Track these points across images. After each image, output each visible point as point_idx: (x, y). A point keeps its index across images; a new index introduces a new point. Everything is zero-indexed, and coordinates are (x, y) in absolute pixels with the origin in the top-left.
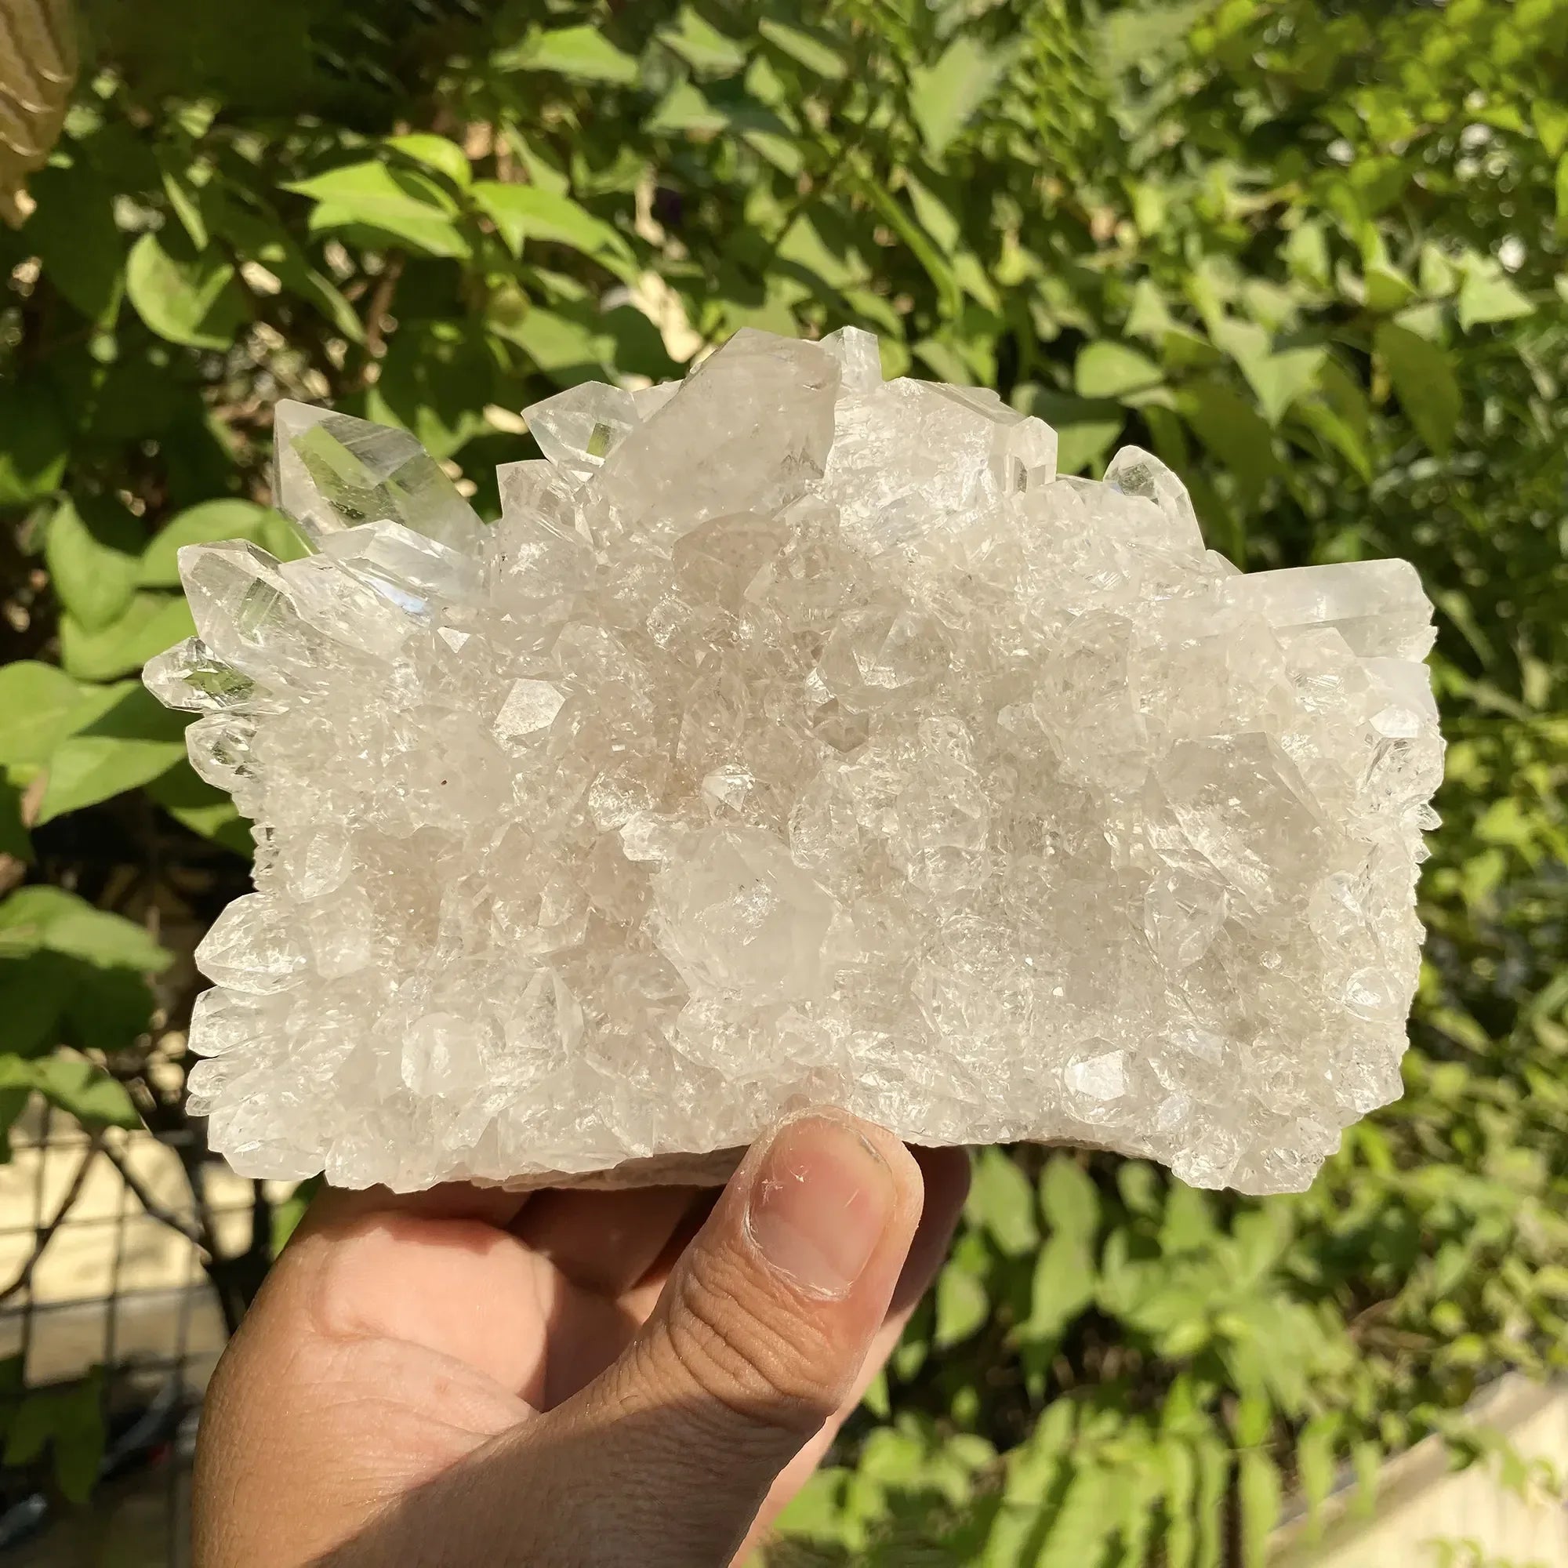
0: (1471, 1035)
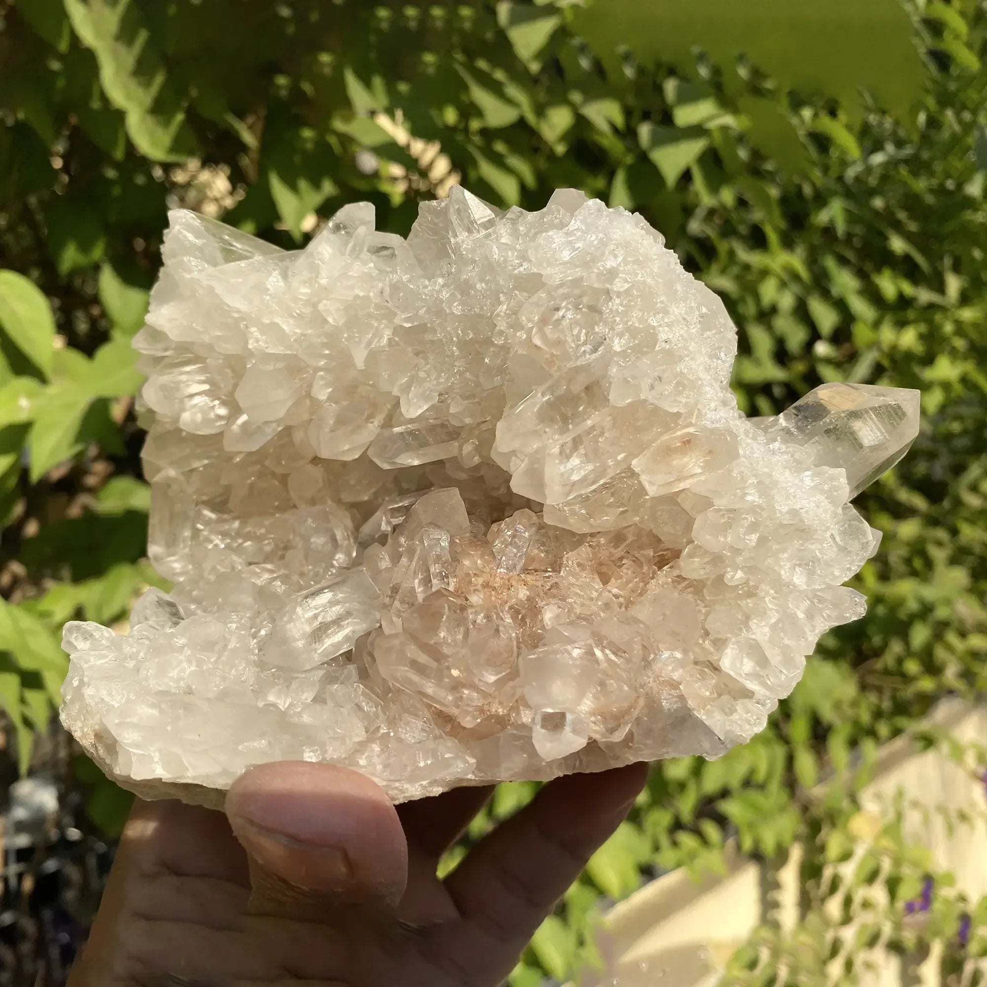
0: (919, 502)
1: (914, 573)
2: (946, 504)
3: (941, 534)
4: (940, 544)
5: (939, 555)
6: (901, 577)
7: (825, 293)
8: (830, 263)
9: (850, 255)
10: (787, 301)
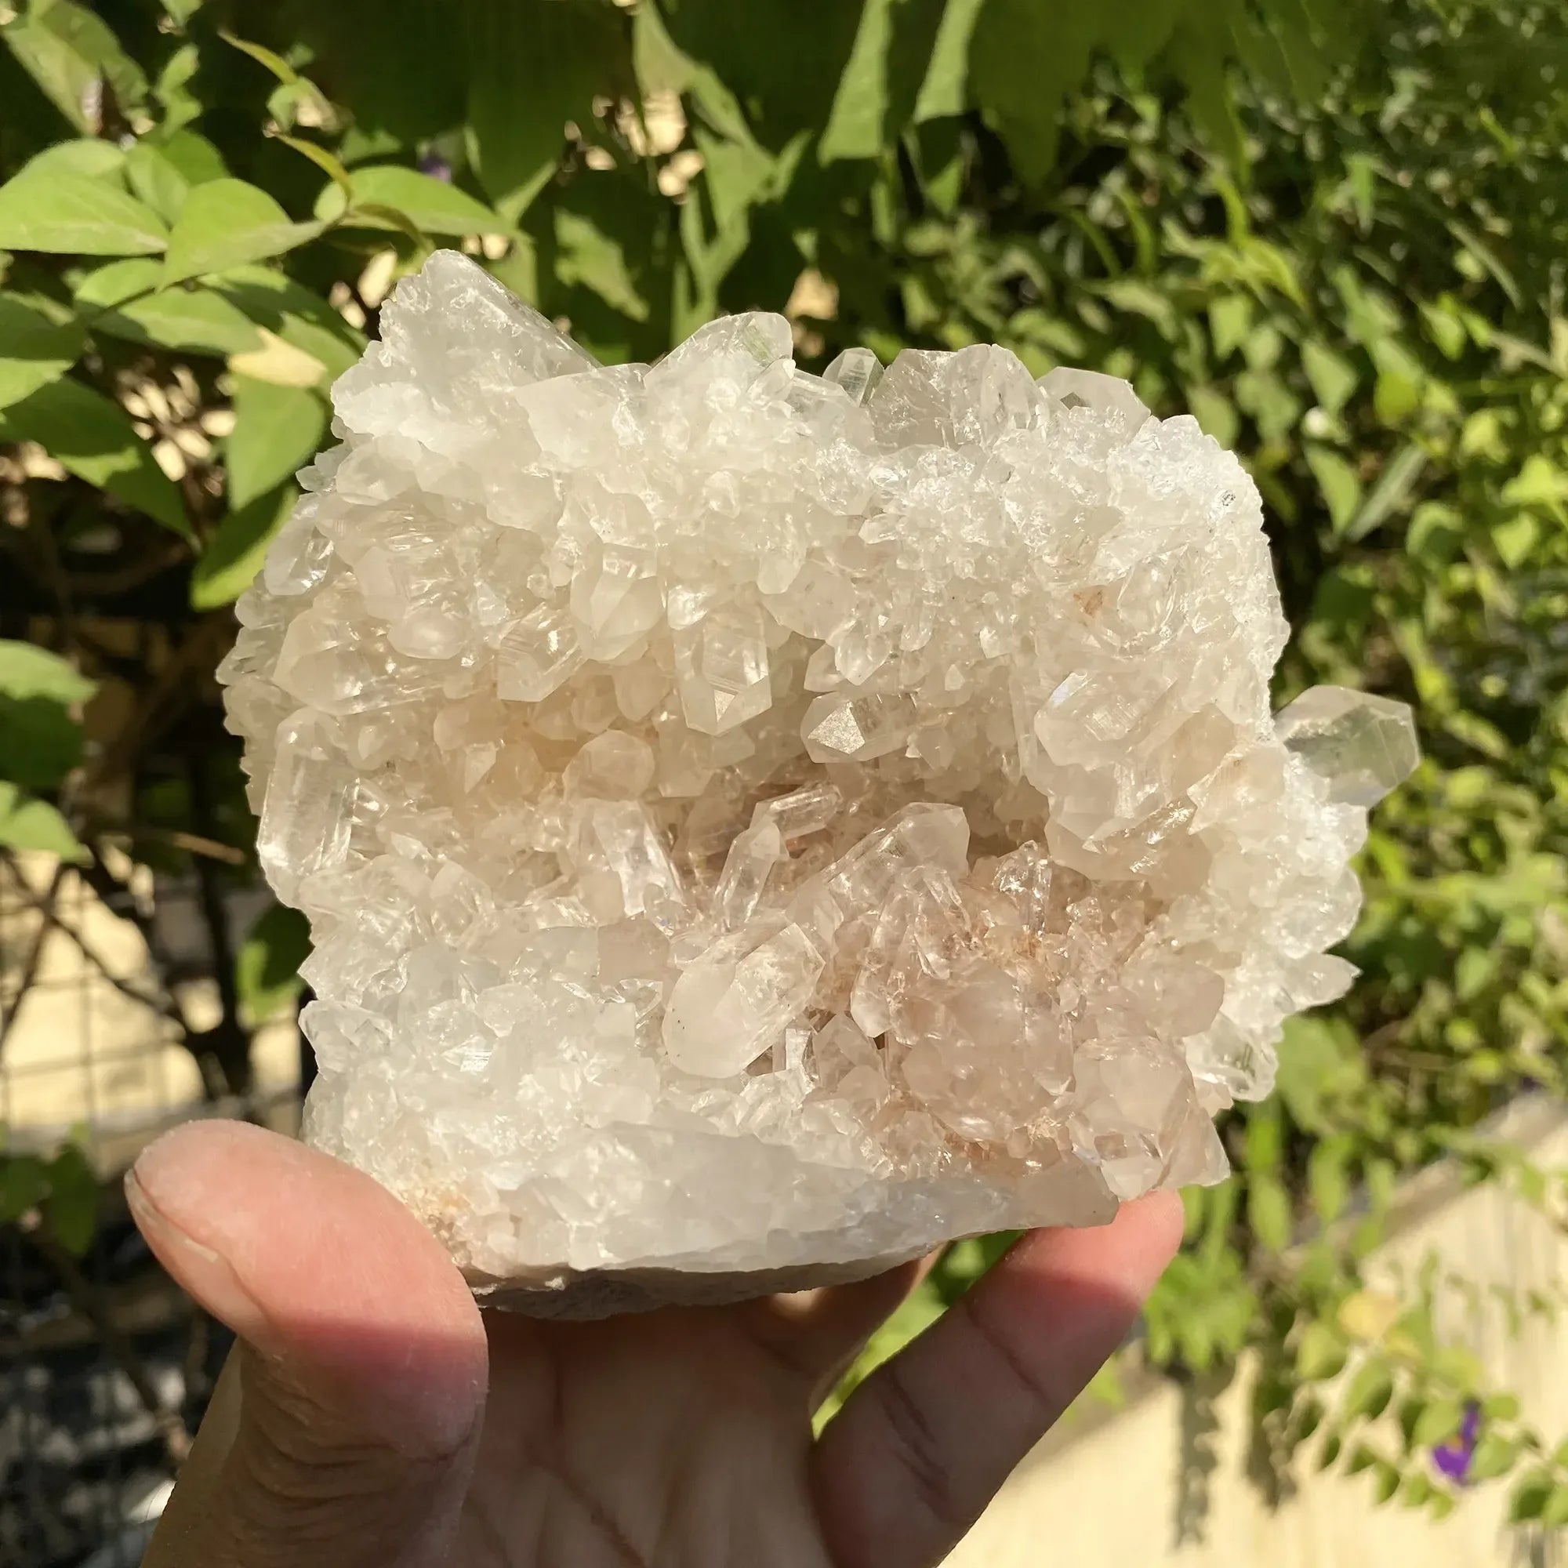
0: (1489, 740)
1: (1474, 866)
2: (1536, 746)
3: (1524, 798)
4: (1520, 814)
5: (1517, 833)
6: (1452, 870)
7: (1334, 336)
8: (1345, 279)
9: (1383, 270)
10: (1263, 347)
